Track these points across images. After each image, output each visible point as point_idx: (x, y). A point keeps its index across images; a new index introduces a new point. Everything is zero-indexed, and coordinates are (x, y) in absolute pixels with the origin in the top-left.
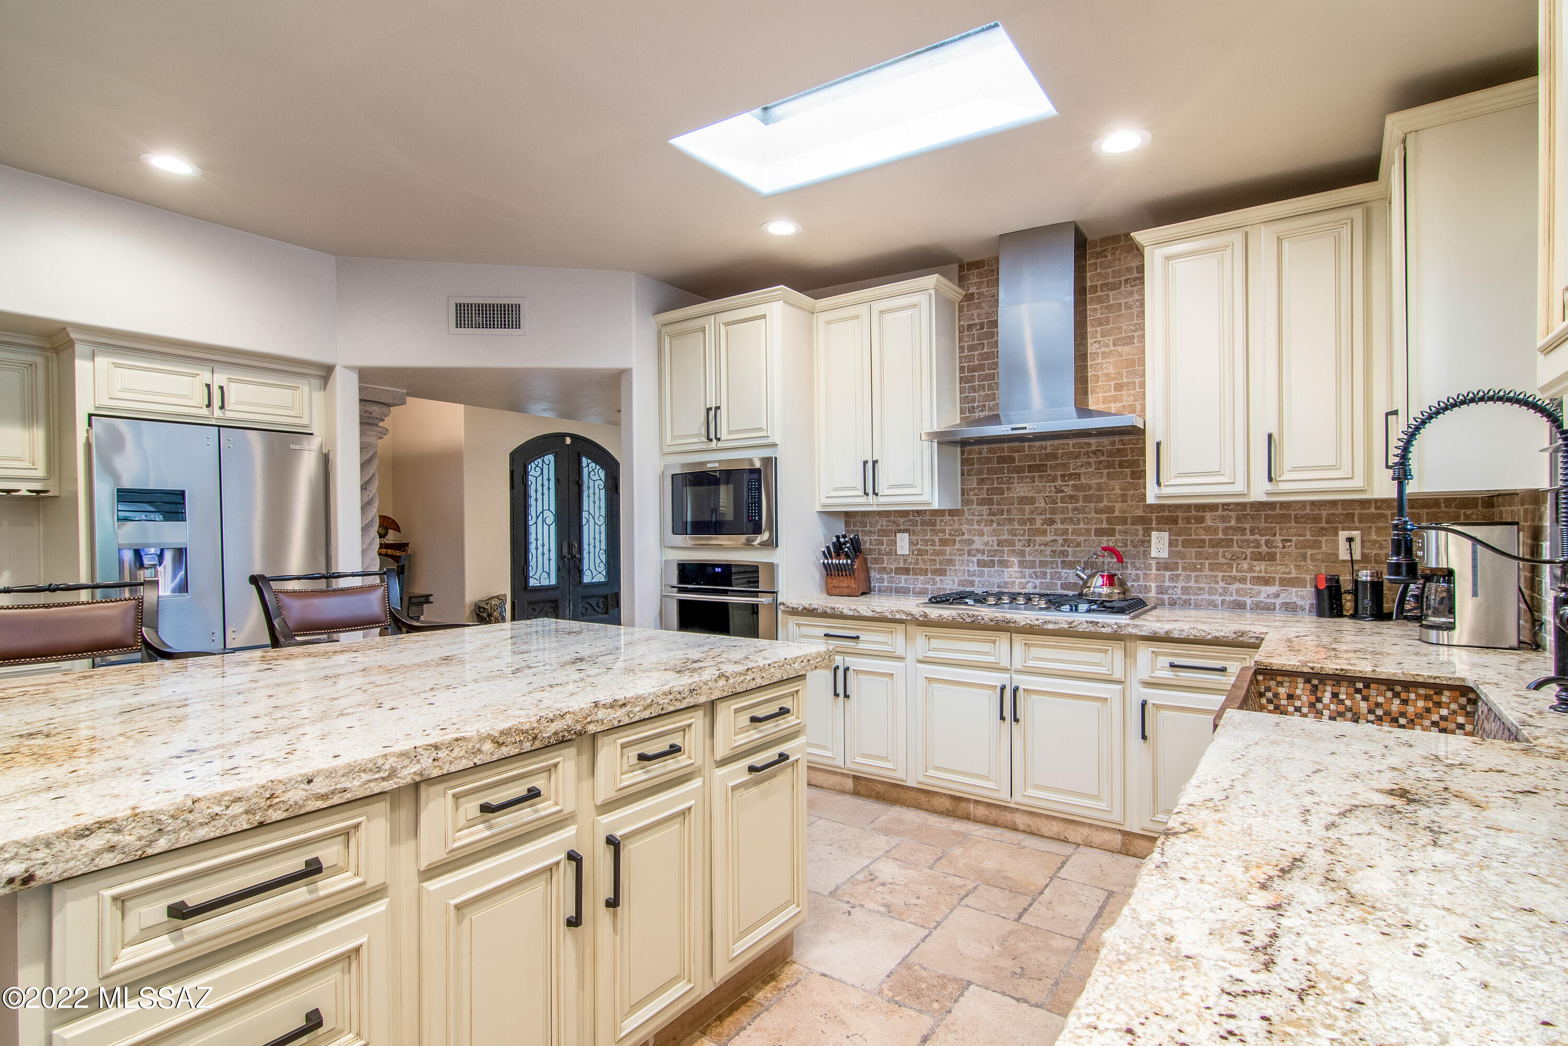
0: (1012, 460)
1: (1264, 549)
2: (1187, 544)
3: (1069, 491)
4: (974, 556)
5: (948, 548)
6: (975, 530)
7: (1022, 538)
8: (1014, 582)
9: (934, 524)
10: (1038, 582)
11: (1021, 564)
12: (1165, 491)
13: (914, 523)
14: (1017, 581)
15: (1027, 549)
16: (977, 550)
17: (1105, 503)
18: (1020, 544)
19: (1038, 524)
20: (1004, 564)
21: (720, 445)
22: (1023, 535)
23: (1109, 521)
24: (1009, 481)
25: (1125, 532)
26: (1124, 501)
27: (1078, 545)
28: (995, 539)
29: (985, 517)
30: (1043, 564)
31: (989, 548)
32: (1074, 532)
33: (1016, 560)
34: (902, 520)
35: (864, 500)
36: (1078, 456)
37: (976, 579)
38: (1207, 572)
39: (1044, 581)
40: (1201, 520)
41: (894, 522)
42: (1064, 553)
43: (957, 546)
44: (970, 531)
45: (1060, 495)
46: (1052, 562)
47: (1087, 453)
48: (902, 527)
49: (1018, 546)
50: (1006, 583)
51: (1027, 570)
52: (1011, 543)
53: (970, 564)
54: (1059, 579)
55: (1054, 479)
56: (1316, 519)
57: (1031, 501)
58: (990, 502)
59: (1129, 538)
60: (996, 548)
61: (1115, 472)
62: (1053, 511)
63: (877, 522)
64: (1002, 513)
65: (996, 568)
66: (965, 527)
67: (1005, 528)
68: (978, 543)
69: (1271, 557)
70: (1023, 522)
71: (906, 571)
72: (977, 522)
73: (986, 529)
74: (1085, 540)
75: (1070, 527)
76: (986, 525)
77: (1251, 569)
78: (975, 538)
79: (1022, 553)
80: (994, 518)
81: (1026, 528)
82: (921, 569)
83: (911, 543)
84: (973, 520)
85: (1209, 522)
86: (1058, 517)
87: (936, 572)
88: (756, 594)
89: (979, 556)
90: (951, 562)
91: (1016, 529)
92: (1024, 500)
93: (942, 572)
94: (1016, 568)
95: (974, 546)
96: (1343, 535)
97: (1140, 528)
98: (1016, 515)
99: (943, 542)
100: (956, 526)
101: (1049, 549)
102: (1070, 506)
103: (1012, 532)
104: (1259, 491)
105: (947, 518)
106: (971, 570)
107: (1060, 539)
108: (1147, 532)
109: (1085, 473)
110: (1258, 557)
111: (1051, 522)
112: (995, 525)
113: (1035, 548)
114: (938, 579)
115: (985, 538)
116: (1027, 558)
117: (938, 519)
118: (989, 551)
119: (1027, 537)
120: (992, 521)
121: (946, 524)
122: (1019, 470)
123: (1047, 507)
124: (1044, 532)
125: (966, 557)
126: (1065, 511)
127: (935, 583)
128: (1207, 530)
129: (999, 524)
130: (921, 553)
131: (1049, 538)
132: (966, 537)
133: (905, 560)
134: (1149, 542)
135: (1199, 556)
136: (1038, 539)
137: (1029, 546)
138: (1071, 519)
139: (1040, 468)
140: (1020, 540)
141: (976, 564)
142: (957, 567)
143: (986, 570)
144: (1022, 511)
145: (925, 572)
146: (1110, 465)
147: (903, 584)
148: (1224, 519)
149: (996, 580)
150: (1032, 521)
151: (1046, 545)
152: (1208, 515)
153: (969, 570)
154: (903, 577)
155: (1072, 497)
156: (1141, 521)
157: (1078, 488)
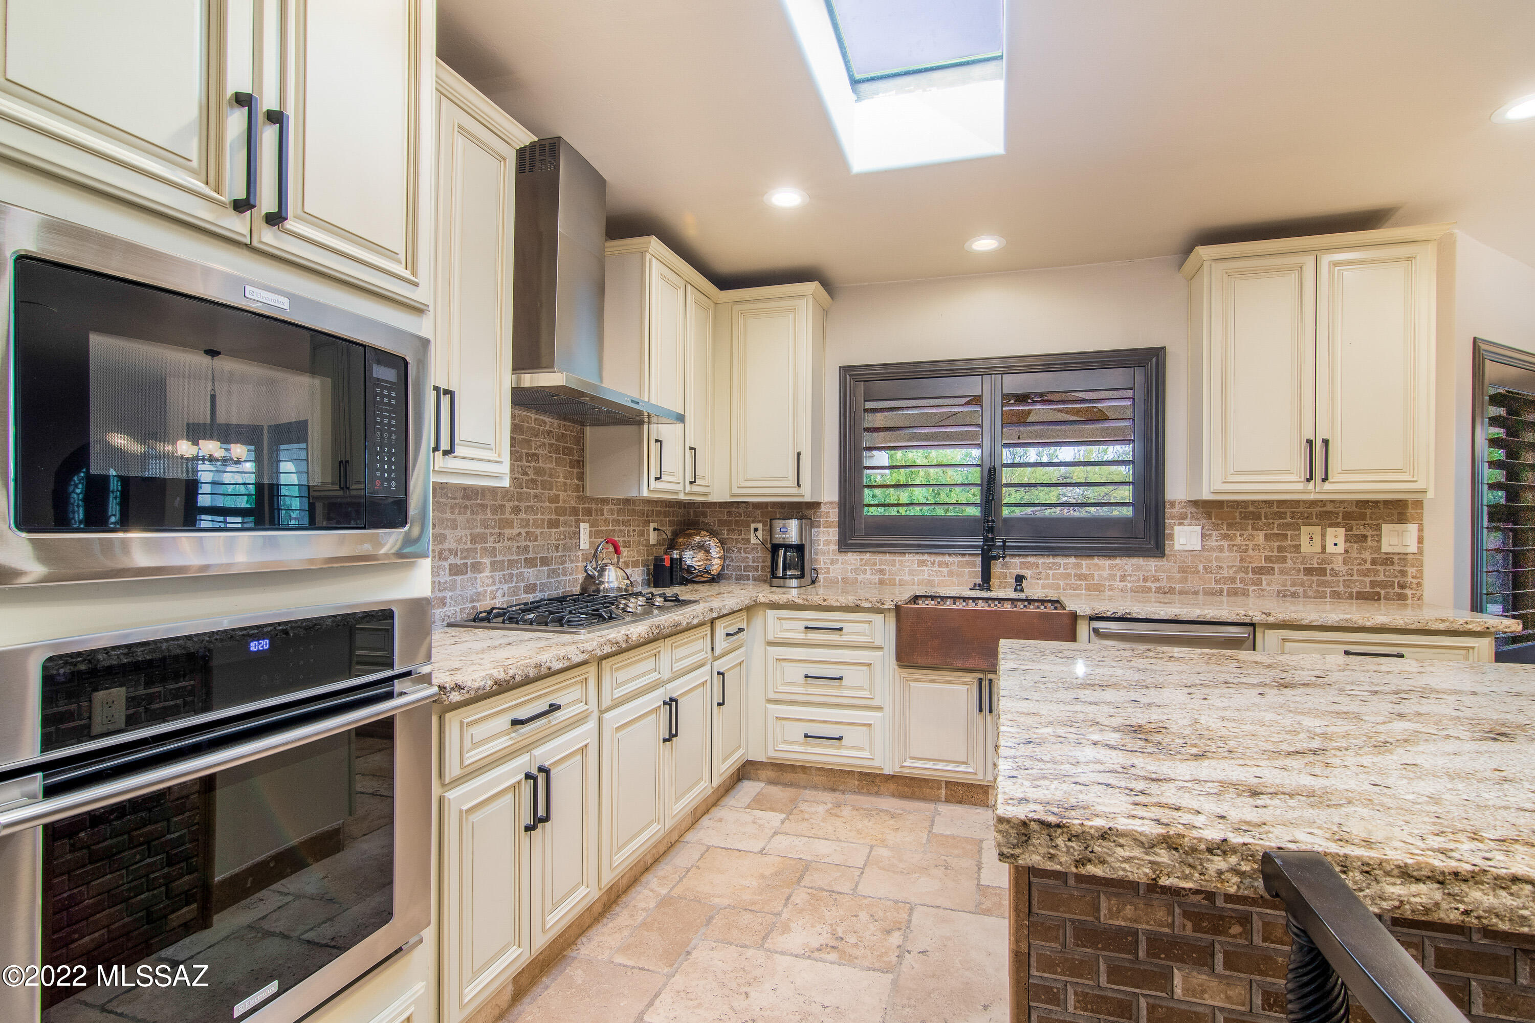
1: (627, 538)
2: (597, 534)
3: (531, 474)
4: (446, 559)
6: (447, 519)
7: (493, 531)
8: (486, 591)
10: (506, 587)
11: (494, 566)
14: (489, 589)
15: (498, 546)
16: (450, 550)
17: (554, 491)
18: (492, 539)
19: (507, 513)
20: (476, 567)
22: (494, 528)
23: (557, 511)
25: (565, 524)
26: (565, 491)
27: (536, 538)
28: (468, 532)
29: (459, 501)
30: (511, 563)
31: (462, 546)
32: (534, 523)
33: (487, 561)
37: (448, 594)
39: (510, 585)
40: (602, 512)
42: (526, 549)
45: (525, 478)
46: (517, 561)
47: (543, 433)
49: (490, 542)
50: (478, 594)
51: (498, 574)
53: (442, 573)
54: (523, 581)
55: (521, 458)
56: (644, 514)
59: (567, 529)
60: (469, 546)
61: (560, 458)
62: (520, 497)
65: (469, 575)
67: (478, 517)
68: (451, 539)
69: (628, 545)
70: (495, 510)
72: (451, 508)
73: (460, 519)
74: (541, 533)
75: (532, 518)
76: (460, 514)
78: (447, 532)
79: (493, 552)
80: (468, 503)
81: (497, 517)
84: (445, 504)
85: (606, 515)
86: (523, 505)
89: (452, 560)
91: (489, 519)
94: (487, 573)
95: (446, 545)
97: (573, 518)
98: (489, 501)
101: (516, 544)
102: (532, 491)
103: (485, 524)
106: (442, 581)
107: (523, 532)
108: (578, 522)
109: (542, 455)
110: (625, 545)
111: (517, 510)
112: (468, 513)
113: (504, 544)
115: (458, 532)
116: (499, 558)
118: (462, 551)
119: (497, 530)
120: (466, 507)
123: (516, 490)
124: (511, 524)
126: (527, 497)
128: (605, 521)
129: (473, 513)
131: (515, 531)
134: (579, 533)
136: (508, 532)
137: (499, 542)
138: (532, 508)
140: (491, 534)
141: (447, 570)
143: (459, 578)
144: (494, 496)
146: (557, 450)
148: (613, 512)
150: (502, 509)
151: (513, 539)
152: (606, 508)
153: (439, 582)
155: (534, 481)
156: (575, 512)
157: (538, 471)
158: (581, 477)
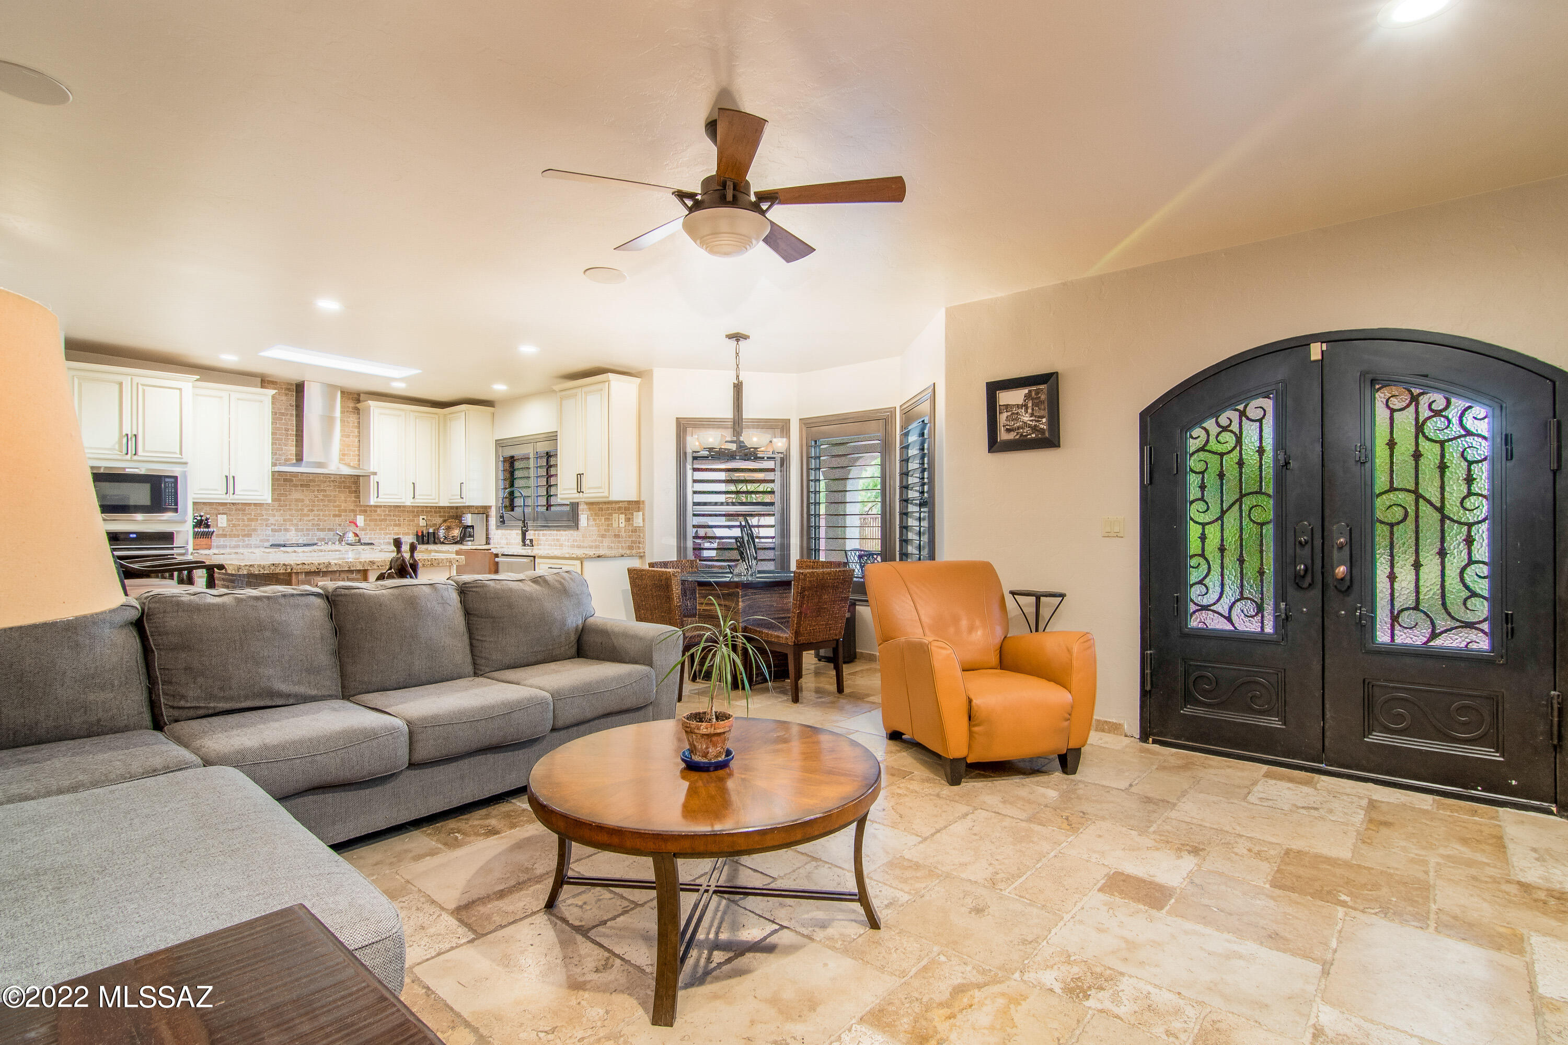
0: (291, 481)
1: (397, 522)
2: (370, 520)
3: (321, 497)
5: (253, 523)
7: (296, 518)
9: (244, 510)
11: (297, 530)
12: (379, 500)
13: (230, 510)
17: (338, 503)
19: (305, 512)
20: (286, 530)
21: (135, 458)
23: (339, 511)
24: (290, 490)
25: (346, 516)
26: (346, 503)
27: (325, 521)
28: (285, 519)
29: (280, 508)
30: (308, 530)
32: (323, 515)
33: (293, 529)
34: (221, 508)
35: (224, 496)
36: (325, 482)
37: (271, 538)
38: (378, 531)
40: (376, 511)
41: (215, 509)
42: (318, 525)
43: (259, 522)
44: (267, 514)
47: (329, 481)
48: (221, 512)
49: (295, 522)
52: (291, 520)
55: (314, 491)
56: (413, 512)
57: (302, 501)
58: (280, 500)
59: (348, 518)
61: (342, 490)
62: (313, 506)
63: (203, 508)
64: (286, 505)
65: (282, 532)
66: (264, 512)
67: (288, 513)
68: (272, 520)
69: (399, 525)
70: (297, 510)
71: (225, 536)
72: (272, 510)
73: (276, 514)
74: (328, 519)
75: (321, 513)
77: (393, 530)
78: (270, 518)
79: (297, 525)
81: (299, 514)
82: (235, 535)
83: (228, 520)
84: (269, 509)
85: (378, 512)
86: (315, 509)
87: (244, 536)
88: (172, 548)
89: (273, 527)
90: (255, 530)
91: (294, 514)
92: (297, 500)
93: (249, 535)
94: (294, 532)
95: (269, 522)
96: (421, 517)
97: (352, 514)
98: (293, 507)
99: (250, 520)
100: (259, 512)
101: (310, 523)
102: (321, 503)
103: (291, 515)
104: (409, 502)
105: (253, 507)
106: (268, 534)
107: (316, 518)
108: (355, 515)
109: (329, 490)
110: (395, 525)
111: (312, 511)
112: (282, 512)
113: (303, 523)
114: (246, 539)
115: (276, 518)
116: (300, 527)
117: (247, 508)
118: (278, 524)
119: (298, 518)
121: (252, 510)
122: (296, 486)
123: (310, 503)
124: (308, 516)
125: (264, 527)
126: (319, 506)
127: (244, 541)
128: (378, 515)
129: (284, 511)
130: (234, 525)
131: (311, 518)
132: (264, 517)
133: (223, 530)
134: (356, 519)
135: (375, 525)
136: (305, 518)
137: (299, 522)
138: (322, 510)
139: (307, 486)
141: (270, 530)
142: (259, 532)
143: (276, 533)
144: (296, 505)
145: (238, 536)
146: (340, 487)
147: (222, 543)
148: (384, 511)
149: (283, 538)
150: (302, 510)
151: (309, 521)
152: (378, 509)
154: (222, 539)
155: (322, 500)
156: (353, 511)
157: (324, 496)
158: (358, 497)
